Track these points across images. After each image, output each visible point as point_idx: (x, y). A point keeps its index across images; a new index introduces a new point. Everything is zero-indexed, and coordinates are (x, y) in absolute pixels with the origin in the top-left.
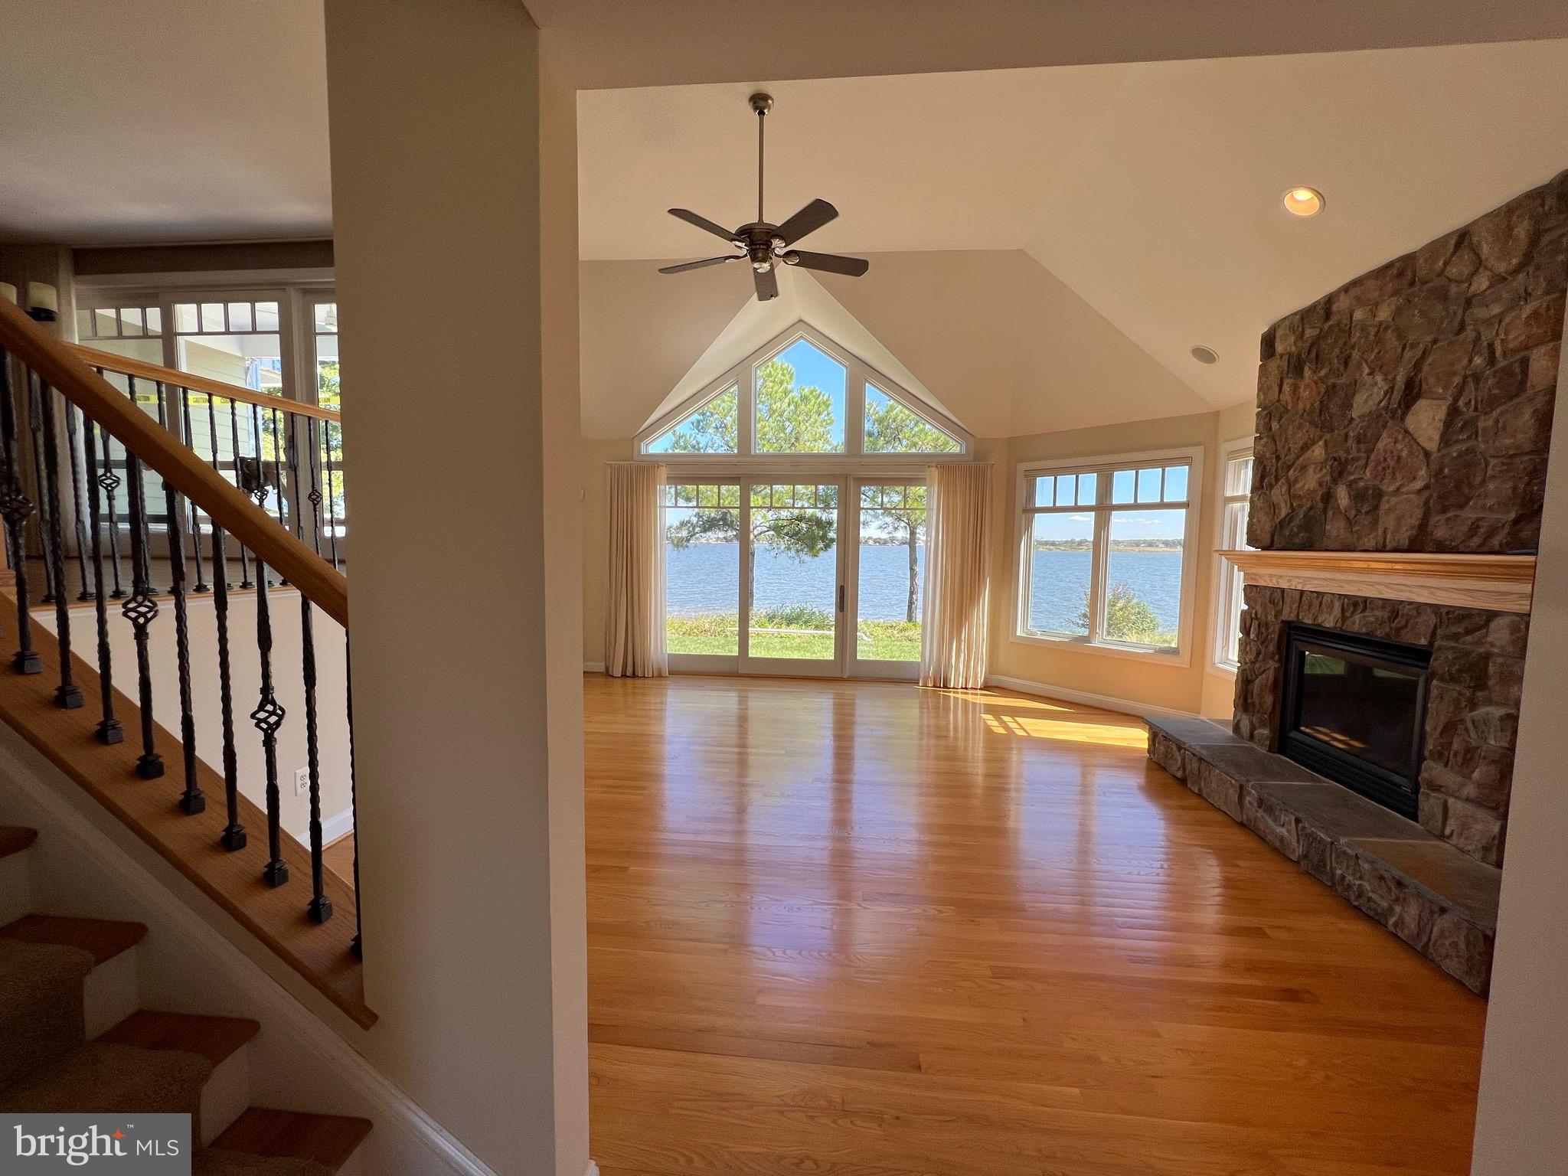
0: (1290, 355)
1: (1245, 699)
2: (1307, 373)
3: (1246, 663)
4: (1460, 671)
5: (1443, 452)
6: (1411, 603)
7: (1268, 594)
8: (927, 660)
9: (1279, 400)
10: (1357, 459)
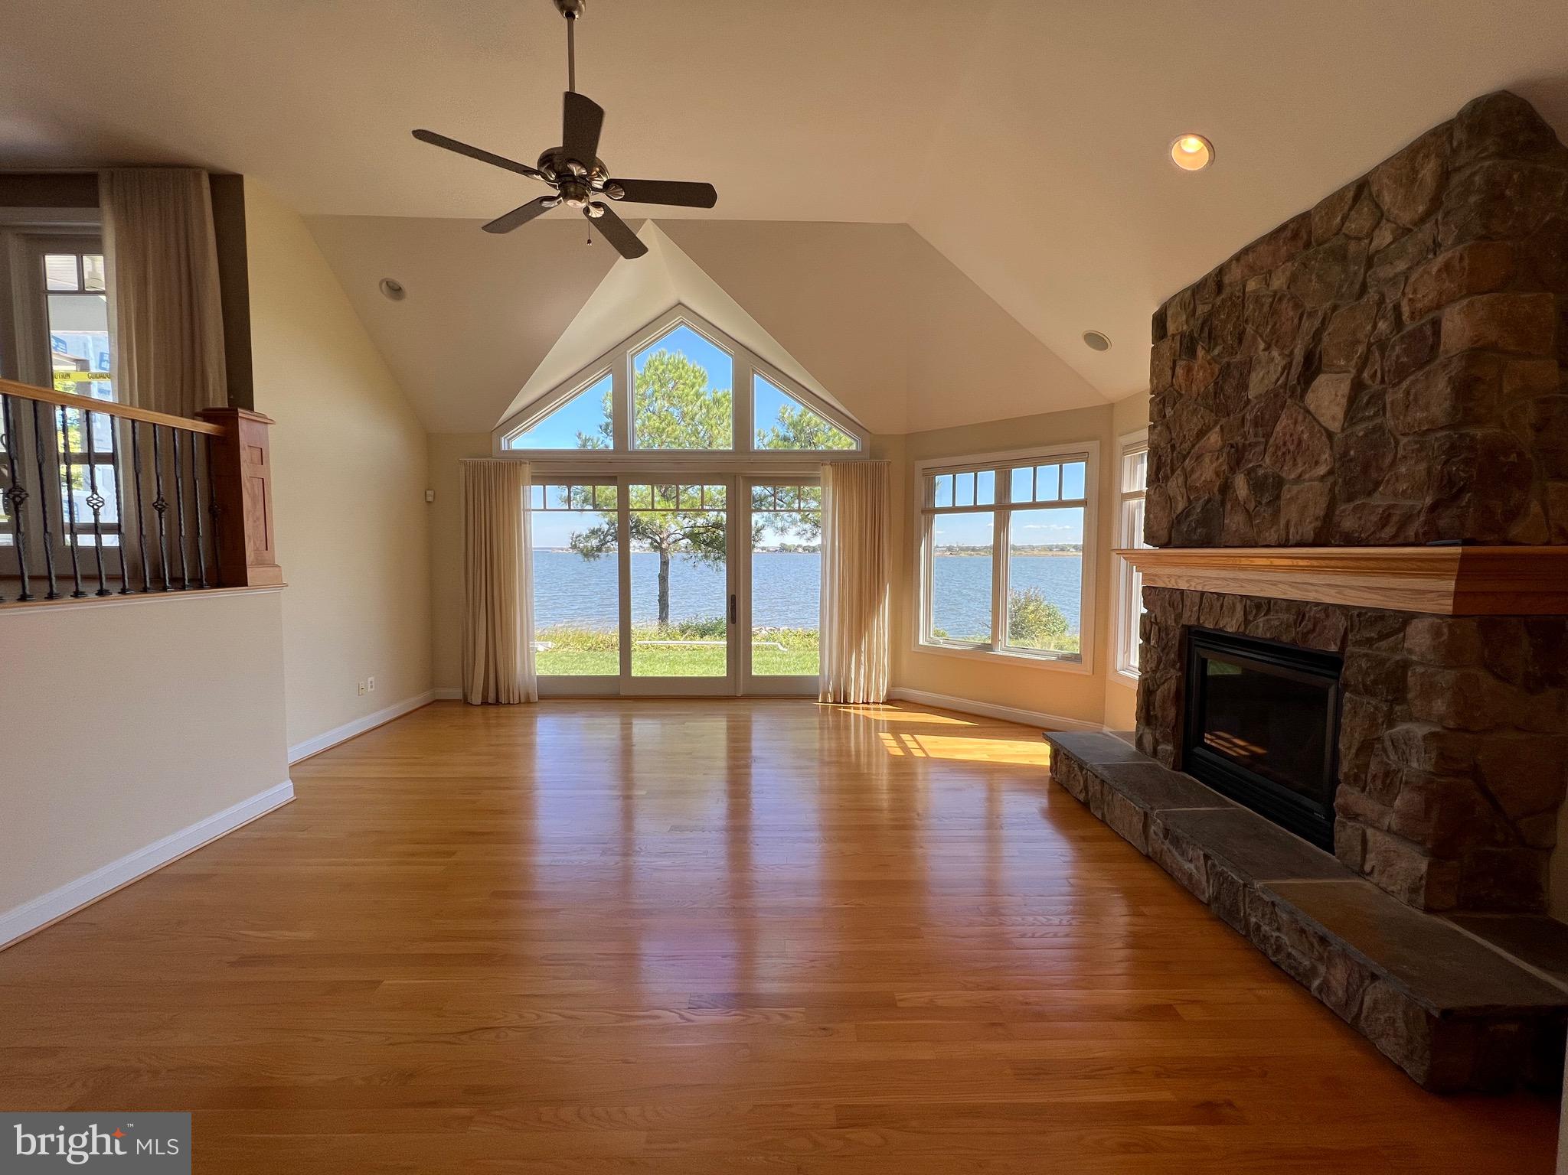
0: (1182, 335)
1: (1147, 713)
2: (1200, 353)
3: (1147, 672)
4: (1375, 682)
5: (1349, 432)
6: (1317, 604)
7: (1167, 596)
8: (826, 674)
9: (1172, 385)
10: (1256, 444)
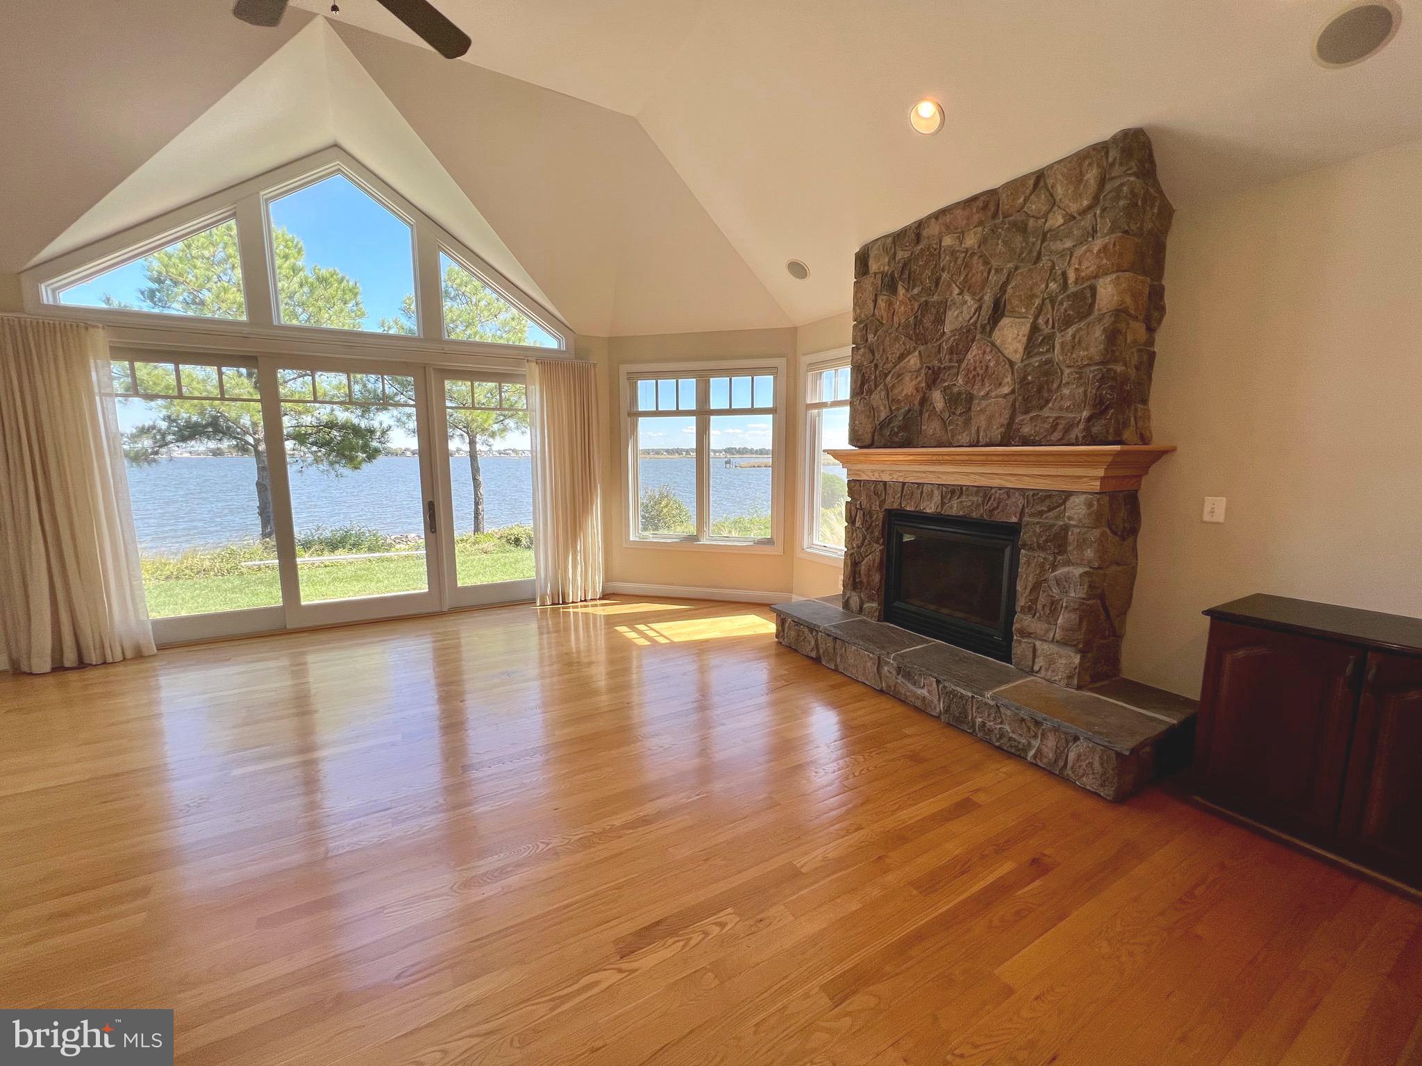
0: (884, 275)
1: (854, 579)
2: (901, 291)
3: (853, 548)
4: (1046, 541)
5: (1026, 362)
6: (1000, 489)
7: (873, 487)
8: (543, 576)
9: (874, 315)
10: (950, 368)
